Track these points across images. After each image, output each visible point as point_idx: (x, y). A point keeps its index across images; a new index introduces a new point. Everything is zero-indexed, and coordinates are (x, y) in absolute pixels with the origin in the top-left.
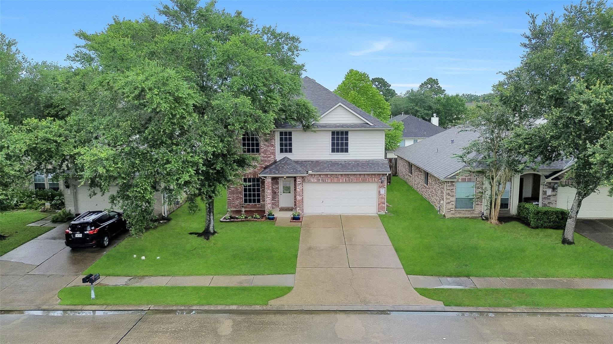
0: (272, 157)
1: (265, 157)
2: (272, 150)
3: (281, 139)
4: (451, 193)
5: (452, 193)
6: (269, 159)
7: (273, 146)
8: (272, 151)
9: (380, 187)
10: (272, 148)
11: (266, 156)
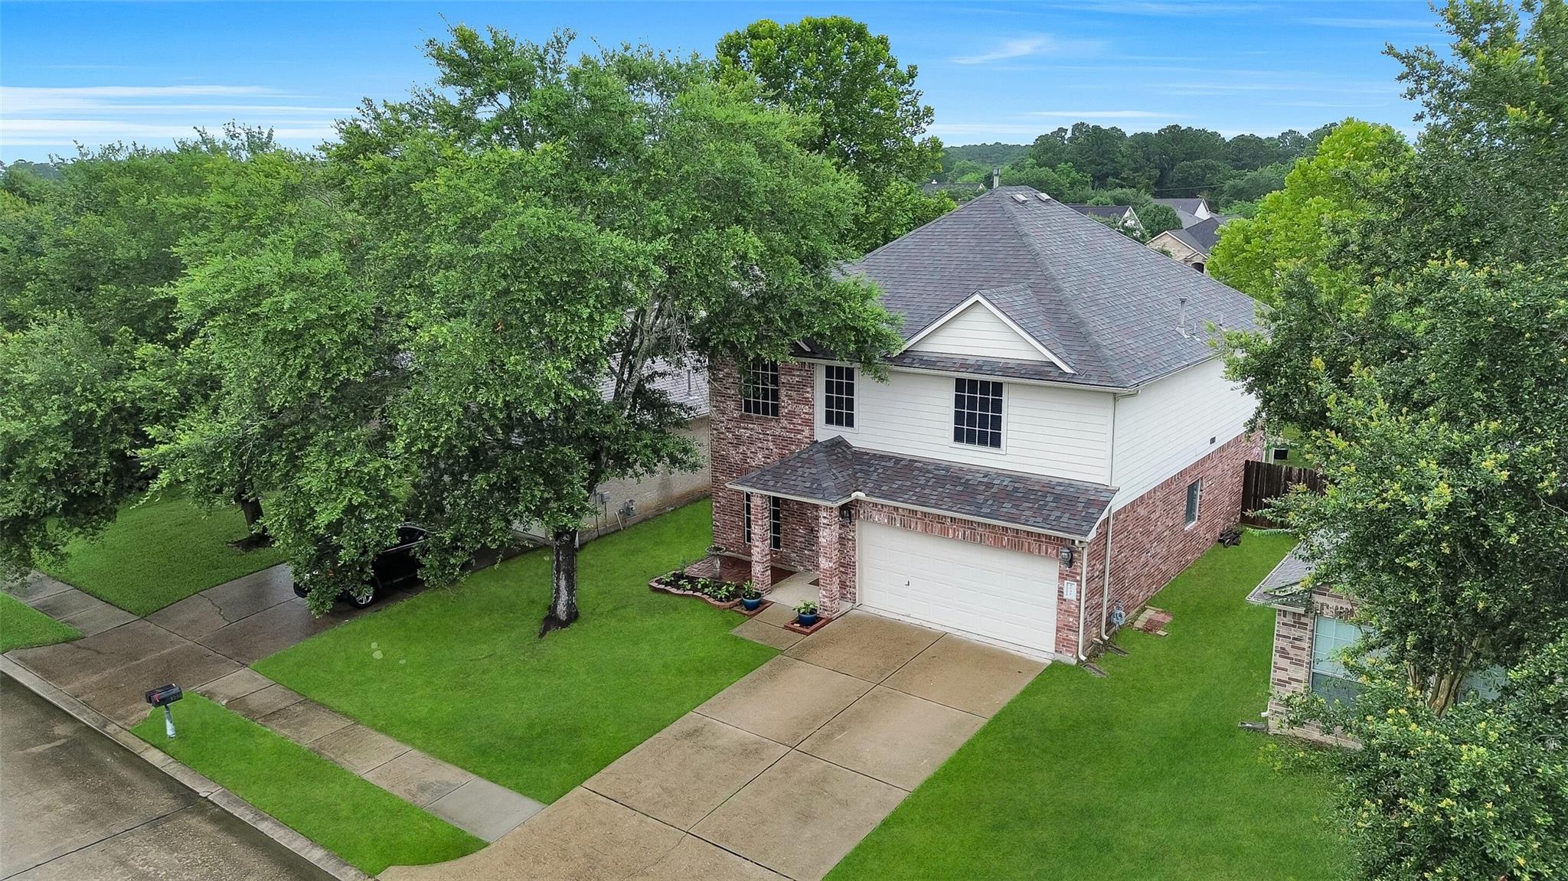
0: (807, 433)
1: (790, 431)
2: (806, 413)
3: (829, 387)
4: (1292, 652)
5: (1298, 652)
6: (799, 436)
7: (808, 402)
8: (807, 416)
9: (1062, 577)
10: (806, 409)
11: (792, 427)
